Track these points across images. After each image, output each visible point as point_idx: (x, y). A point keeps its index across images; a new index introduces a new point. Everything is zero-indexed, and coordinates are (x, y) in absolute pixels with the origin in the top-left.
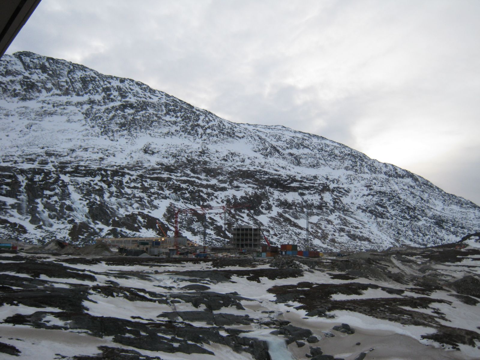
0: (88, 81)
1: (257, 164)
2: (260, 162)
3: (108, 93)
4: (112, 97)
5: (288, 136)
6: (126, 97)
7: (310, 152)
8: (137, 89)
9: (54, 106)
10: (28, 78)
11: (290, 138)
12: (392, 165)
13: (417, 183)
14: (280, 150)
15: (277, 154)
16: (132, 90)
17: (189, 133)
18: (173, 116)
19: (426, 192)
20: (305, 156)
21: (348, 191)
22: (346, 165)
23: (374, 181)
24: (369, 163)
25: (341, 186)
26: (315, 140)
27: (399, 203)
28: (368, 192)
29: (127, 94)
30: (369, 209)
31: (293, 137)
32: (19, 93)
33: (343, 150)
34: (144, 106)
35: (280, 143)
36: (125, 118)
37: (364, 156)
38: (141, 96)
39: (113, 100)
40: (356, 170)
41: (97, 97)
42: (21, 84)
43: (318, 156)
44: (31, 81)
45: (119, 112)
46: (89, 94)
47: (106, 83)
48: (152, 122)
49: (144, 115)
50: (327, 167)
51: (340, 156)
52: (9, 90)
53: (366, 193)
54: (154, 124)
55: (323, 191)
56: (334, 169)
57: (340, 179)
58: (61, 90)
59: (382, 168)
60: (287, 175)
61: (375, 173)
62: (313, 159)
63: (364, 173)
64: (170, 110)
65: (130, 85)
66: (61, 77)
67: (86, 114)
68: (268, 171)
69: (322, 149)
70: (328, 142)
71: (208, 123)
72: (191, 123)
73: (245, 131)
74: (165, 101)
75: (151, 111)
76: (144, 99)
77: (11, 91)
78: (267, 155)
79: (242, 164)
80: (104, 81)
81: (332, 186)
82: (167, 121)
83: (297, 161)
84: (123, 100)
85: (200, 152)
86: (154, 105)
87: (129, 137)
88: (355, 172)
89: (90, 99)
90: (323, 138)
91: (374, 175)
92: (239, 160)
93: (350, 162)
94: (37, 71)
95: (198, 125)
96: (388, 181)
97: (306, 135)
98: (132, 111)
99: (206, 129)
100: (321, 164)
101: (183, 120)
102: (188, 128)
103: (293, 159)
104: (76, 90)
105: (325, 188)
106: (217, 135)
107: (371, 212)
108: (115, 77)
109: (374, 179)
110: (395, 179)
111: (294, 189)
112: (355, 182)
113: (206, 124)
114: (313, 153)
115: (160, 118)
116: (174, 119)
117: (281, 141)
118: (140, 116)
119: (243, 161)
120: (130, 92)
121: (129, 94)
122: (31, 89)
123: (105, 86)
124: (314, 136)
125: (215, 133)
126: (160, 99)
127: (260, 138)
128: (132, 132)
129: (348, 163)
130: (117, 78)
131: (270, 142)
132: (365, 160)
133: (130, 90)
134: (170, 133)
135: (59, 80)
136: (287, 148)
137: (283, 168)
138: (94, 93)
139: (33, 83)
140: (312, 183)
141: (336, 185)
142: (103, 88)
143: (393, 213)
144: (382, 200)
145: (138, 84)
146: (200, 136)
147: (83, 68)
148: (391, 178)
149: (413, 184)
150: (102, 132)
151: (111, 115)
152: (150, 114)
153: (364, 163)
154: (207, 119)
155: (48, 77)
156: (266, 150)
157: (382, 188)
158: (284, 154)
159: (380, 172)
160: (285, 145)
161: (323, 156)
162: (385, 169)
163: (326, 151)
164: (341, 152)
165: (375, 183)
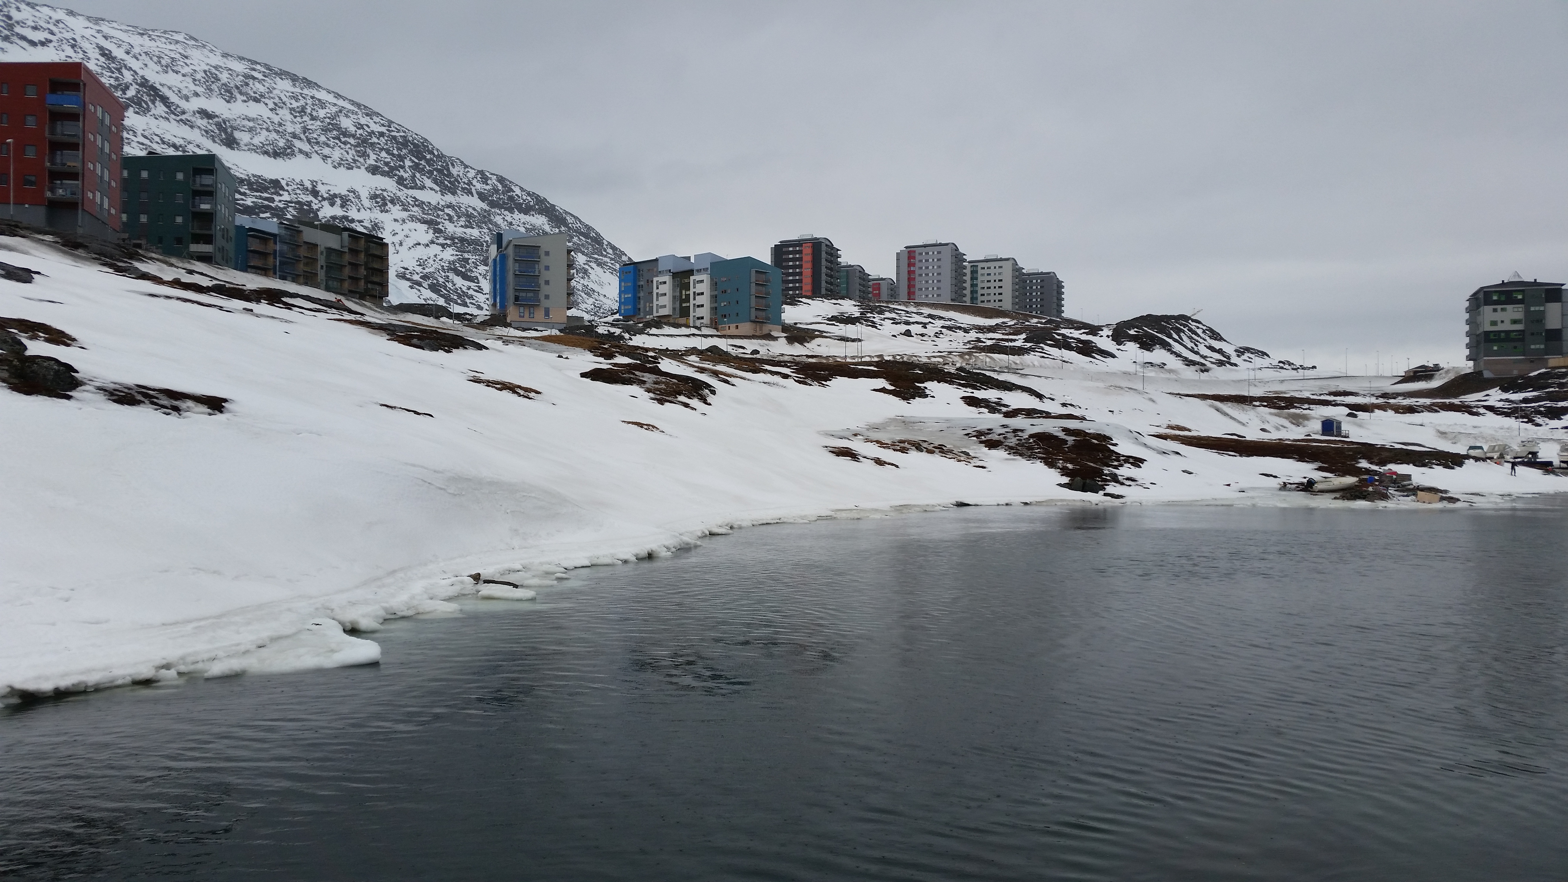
5: (198, 62)
7: (266, 114)
11: (207, 68)
12: (501, 179)
13: (563, 229)
14: (173, 98)
15: (160, 109)
20: (251, 124)
22: (371, 162)
23: (448, 211)
24: (437, 166)
25: (353, 215)
26: (282, 84)
28: (431, 236)
31: (216, 68)
33: (364, 120)
35: (171, 79)
37: (426, 144)
43: (289, 127)
50: (315, 160)
51: (354, 136)
53: (424, 238)
56: (336, 168)
57: (352, 196)
59: (474, 182)
61: (453, 193)
62: (274, 135)
63: (423, 188)
69: (303, 111)
70: (322, 95)
81: (326, 212)
83: (224, 132)
88: (398, 182)
90: (309, 83)
91: (449, 198)
93: (383, 154)
96: (486, 215)
97: (258, 67)
100: (296, 150)
103: (213, 127)
105: (306, 216)
109: (448, 207)
110: (507, 212)
112: (395, 209)
114: (276, 119)
117: (177, 72)
124: (283, 74)
127: (106, 59)
129: (375, 157)
131: (141, 72)
132: (429, 157)
136: (196, 94)
140: (266, 199)
141: (337, 211)
148: (495, 210)
153: (423, 163)
156: (127, 94)
157: (469, 231)
158: (184, 113)
159: (469, 193)
160: (188, 86)
161: (305, 130)
162: (478, 186)
163: (313, 118)
164: (360, 126)
165: (448, 215)
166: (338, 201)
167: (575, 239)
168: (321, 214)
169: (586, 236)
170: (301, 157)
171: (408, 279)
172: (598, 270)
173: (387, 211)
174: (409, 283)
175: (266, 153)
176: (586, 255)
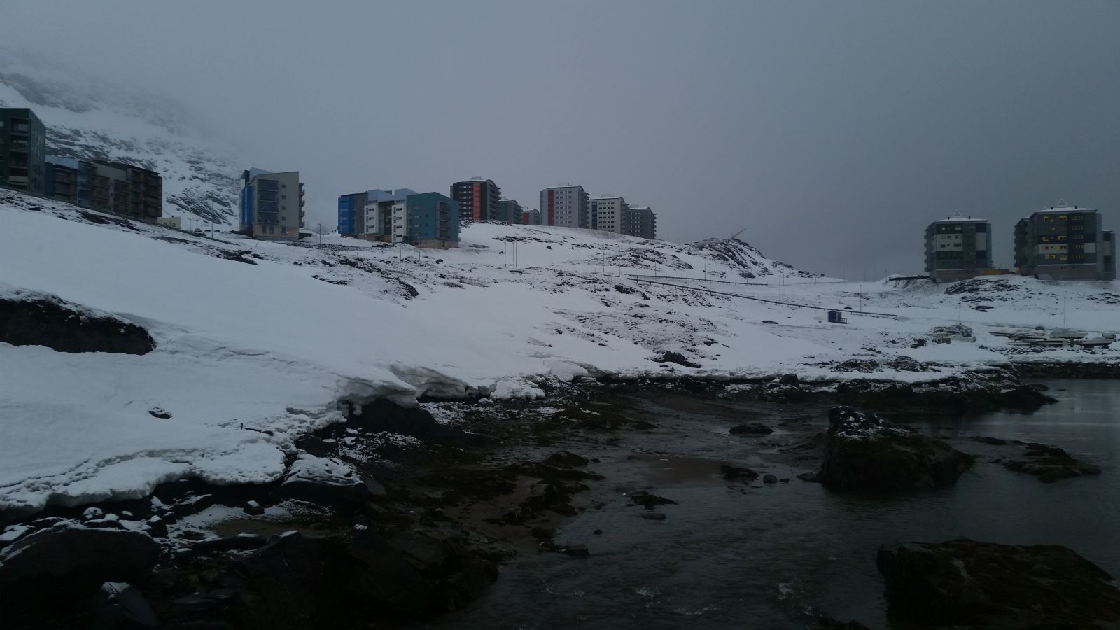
166: (123, 146)
168: (110, 156)
170: (95, 112)
171: (176, 204)
173: (160, 154)
174: (177, 207)
175: (69, 108)
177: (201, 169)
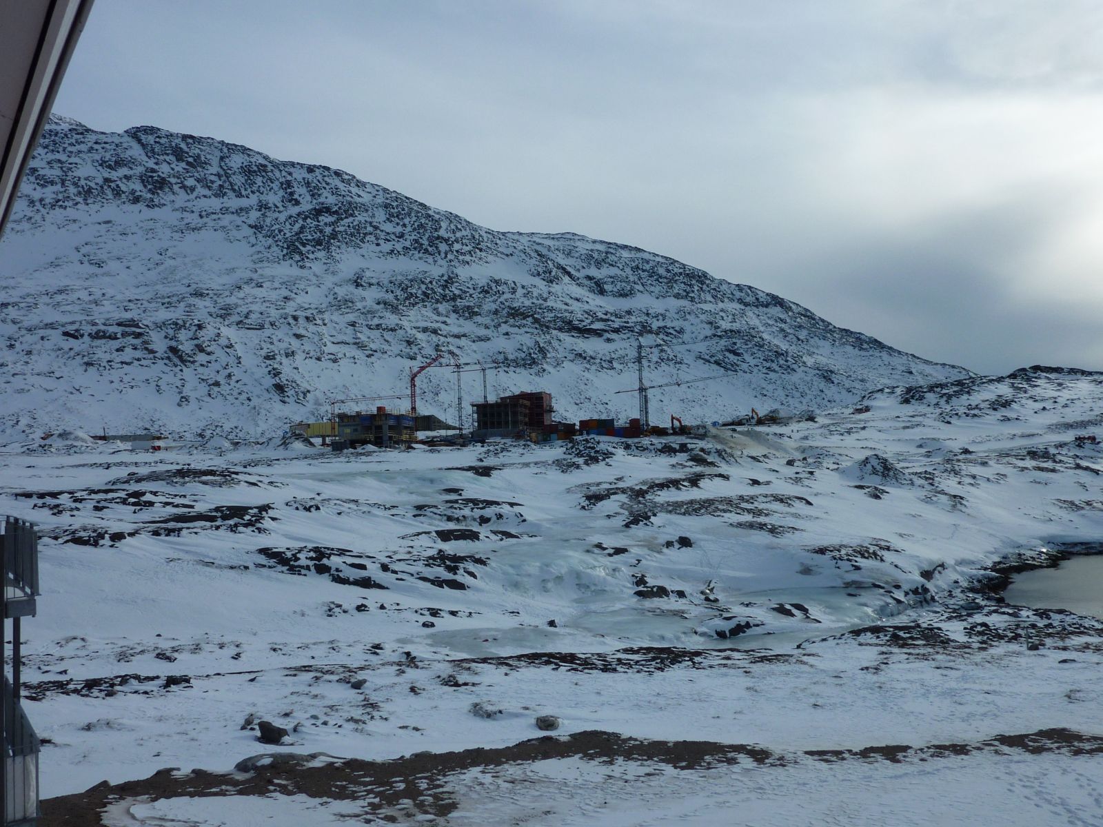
0: (255, 172)
1: (535, 294)
2: (541, 292)
3: (289, 190)
4: (296, 196)
5: (583, 248)
6: (319, 195)
7: (619, 272)
8: (336, 182)
9: (201, 216)
10: (153, 171)
11: (587, 252)
12: (750, 288)
13: (790, 313)
14: (573, 272)
15: (566, 279)
16: (328, 184)
17: (426, 251)
18: (398, 224)
19: (804, 328)
20: (612, 279)
21: (681, 331)
22: (676, 291)
23: (721, 314)
24: (712, 287)
25: (669, 324)
26: (625, 254)
27: (762, 346)
28: (713, 331)
29: (321, 191)
30: (714, 359)
31: (592, 250)
32: (141, 196)
33: (670, 268)
34: (349, 209)
35: (571, 261)
36: (321, 231)
37: (705, 275)
38: (343, 193)
39: (297, 203)
40: (692, 297)
41: (273, 198)
42: (143, 181)
43: (632, 278)
44: (159, 176)
45: (309, 220)
46: (257, 194)
47: (284, 173)
48: (365, 234)
49: (351, 225)
50: (646, 295)
51: (666, 278)
52: (124, 192)
53: (709, 333)
54: (367, 238)
55: (641, 334)
56: (657, 298)
57: (667, 314)
58: (209, 188)
59: (734, 293)
60: (584, 311)
61: (723, 302)
62: (624, 284)
63: (705, 302)
64: (392, 215)
65: (325, 176)
66: (209, 167)
67: (255, 227)
68: (555, 305)
69: (637, 267)
70: (646, 256)
71: (454, 232)
72: (427, 236)
73: (515, 245)
74: (383, 200)
75: (361, 217)
76: (349, 199)
77: (127, 194)
78: (551, 282)
79: (513, 296)
80: (281, 171)
81: (655, 325)
82: (388, 233)
83: (599, 288)
84: (315, 201)
85: (446, 281)
86: (366, 208)
87: (329, 261)
88: (692, 301)
89: (260, 201)
90: (638, 250)
91: (721, 305)
92: (506, 290)
93: (683, 285)
94: (167, 158)
95: (438, 238)
96: (743, 314)
97: (611, 246)
98: (331, 219)
99: (453, 242)
100: (637, 291)
101: (414, 229)
102: (423, 242)
103: (593, 285)
104: (236, 188)
105: (645, 329)
106: (470, 252)
107: (717, 363)
108: (298, 163)
109: (721, 311)
110: (754, 308)
111: (598, 333)
112: (691, 318)
113: (452, 235)
114: (624, 274)
115: (376, 228)
116: (399, 229)
117: (573, 257)
118: (344, 226)
119: (514, 291)
120: (325, 188)
121: (323, 190)
122: (161, 188)
123: (283, 180)
124: (625, 247)
125: (466, 249)
126: (375, 197)
127: (539, 255)
128: (333, 254)
129: (678, 288)
130: (302, 165)
131: (556, 260)
132: (707, 282)
133: (325, 185)
134: (395, 252)
135: (206, 172)
136: (583, 268)
137: (577, 300)
138: (265, 192)
139: (163, 179)
140: (625, 322)
141: (661, 324)
142: (282, 184)
143: (753, 362)
144: (735, 344)
145: (338, 174)
146: (443, 255)
147: (244, 150)
148: (748, 308)
149: (782, 316)
150: (284, 256)
151: (297, 227)
152: (360, 222)
153: (704, 287)
154: (453, 227)
155: (188, 167)
156: (550, 273)
157: (734, 324)
158: (578, 279)
159: (732, 300)
160: (579, 264)
161: (640, 278)
162: (738, 294)
163: (644, 271)
164: (668, 271)
165: (722, 317)
166: (660, 317)
167: (798, 320)
168: (653, 326)
169: (805, 316)
170: (639, 294)
171: (703, 359)
172: (816, 338)
173: (687, 320)
174: (703, 361)
175: (621, 295)
176: (808, 330)
177: (719, 327)
